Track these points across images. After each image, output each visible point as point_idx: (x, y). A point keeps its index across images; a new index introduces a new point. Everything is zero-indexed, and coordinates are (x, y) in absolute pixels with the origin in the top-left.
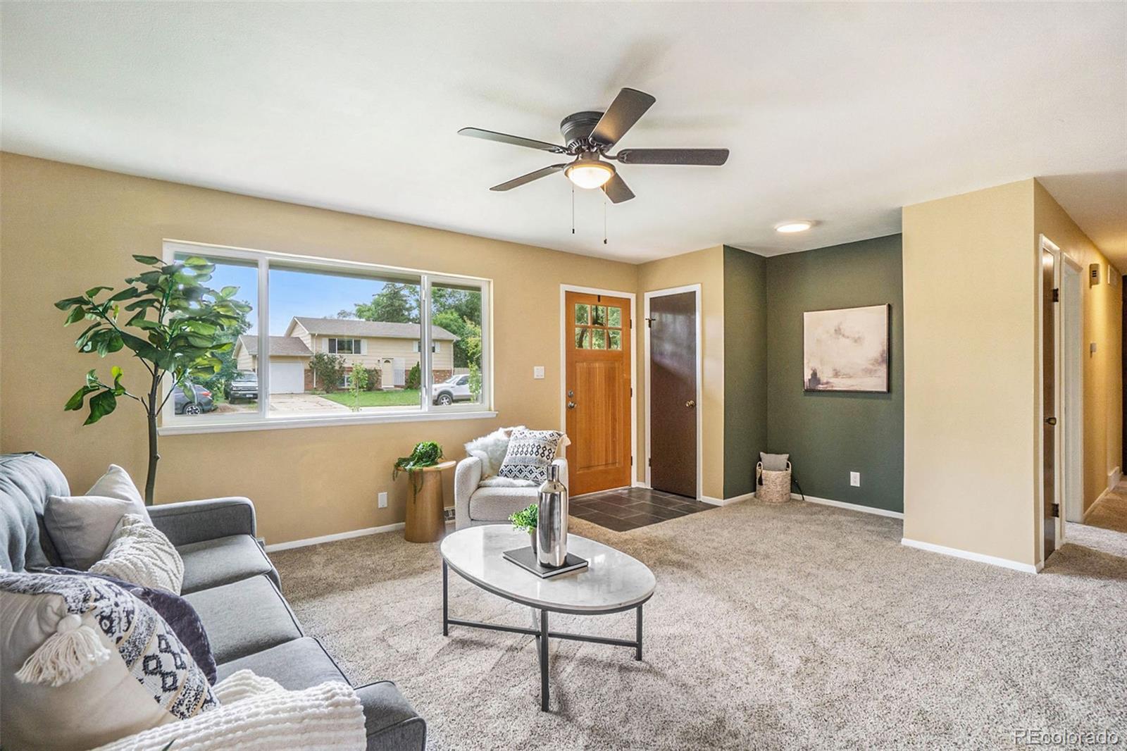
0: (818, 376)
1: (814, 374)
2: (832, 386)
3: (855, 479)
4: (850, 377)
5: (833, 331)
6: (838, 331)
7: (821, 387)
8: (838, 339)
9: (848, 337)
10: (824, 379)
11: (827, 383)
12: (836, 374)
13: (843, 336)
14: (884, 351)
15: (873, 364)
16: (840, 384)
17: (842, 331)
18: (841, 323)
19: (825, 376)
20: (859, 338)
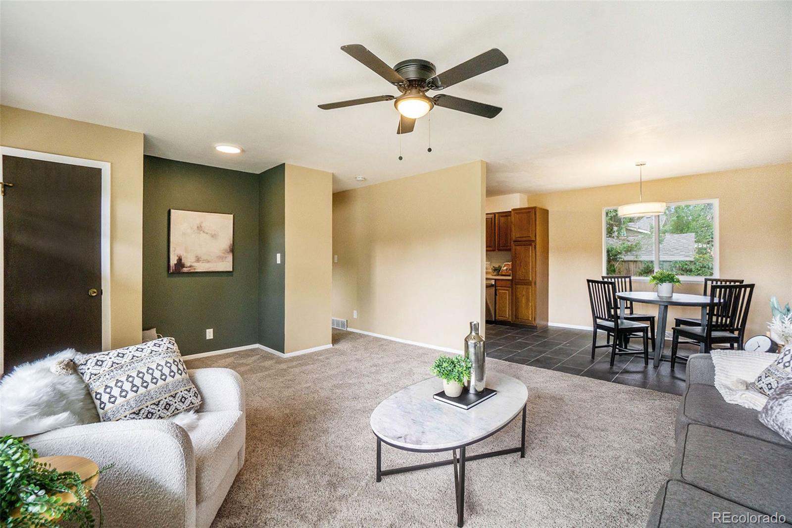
0: (183, 261)
1: (180, 260)
2: (195, 269)
3: (210, 334)
4: (209, 262)
5: (195, 227)
6: (200, 228)
7: (185, 270)
8: (200, 234)
9: (207, 234)
10: (187, 264)
11: (190, 266)
12: (198, 260)
13: (204, 232)
14: (231, 244)
15: (224, 253)
16: (201, 267)
17: (203, 228)
18: (202, 222)
19: (188, 261)
20: (215, 234)
